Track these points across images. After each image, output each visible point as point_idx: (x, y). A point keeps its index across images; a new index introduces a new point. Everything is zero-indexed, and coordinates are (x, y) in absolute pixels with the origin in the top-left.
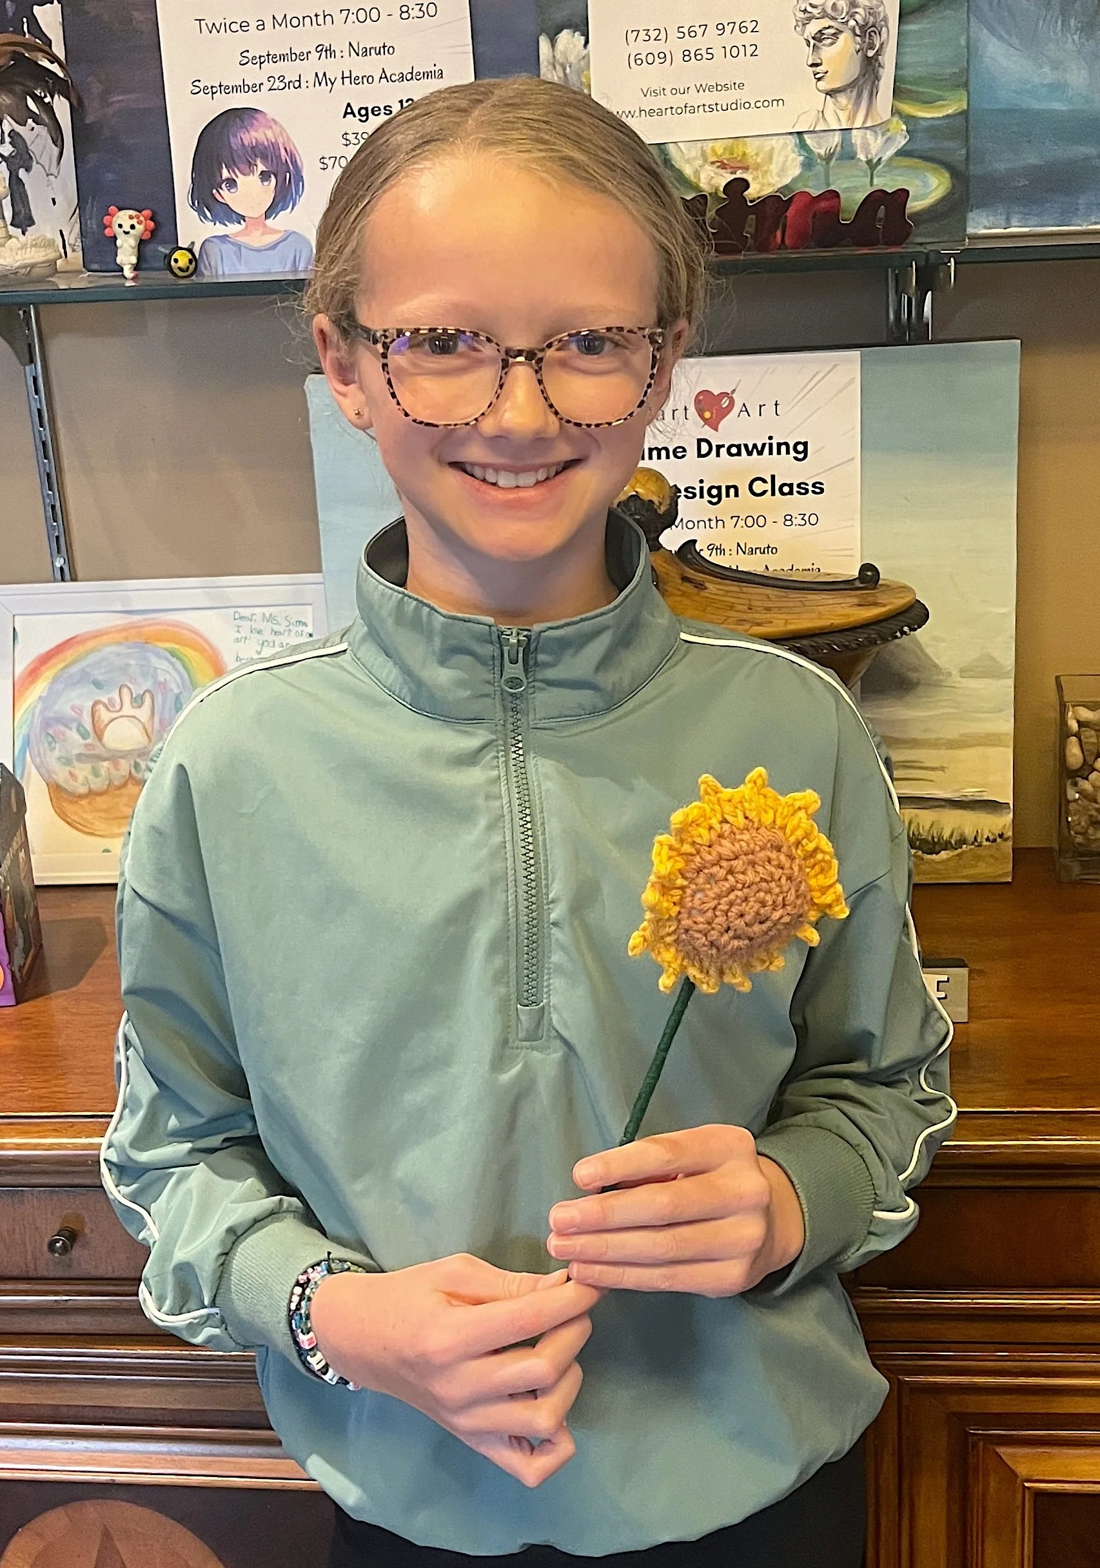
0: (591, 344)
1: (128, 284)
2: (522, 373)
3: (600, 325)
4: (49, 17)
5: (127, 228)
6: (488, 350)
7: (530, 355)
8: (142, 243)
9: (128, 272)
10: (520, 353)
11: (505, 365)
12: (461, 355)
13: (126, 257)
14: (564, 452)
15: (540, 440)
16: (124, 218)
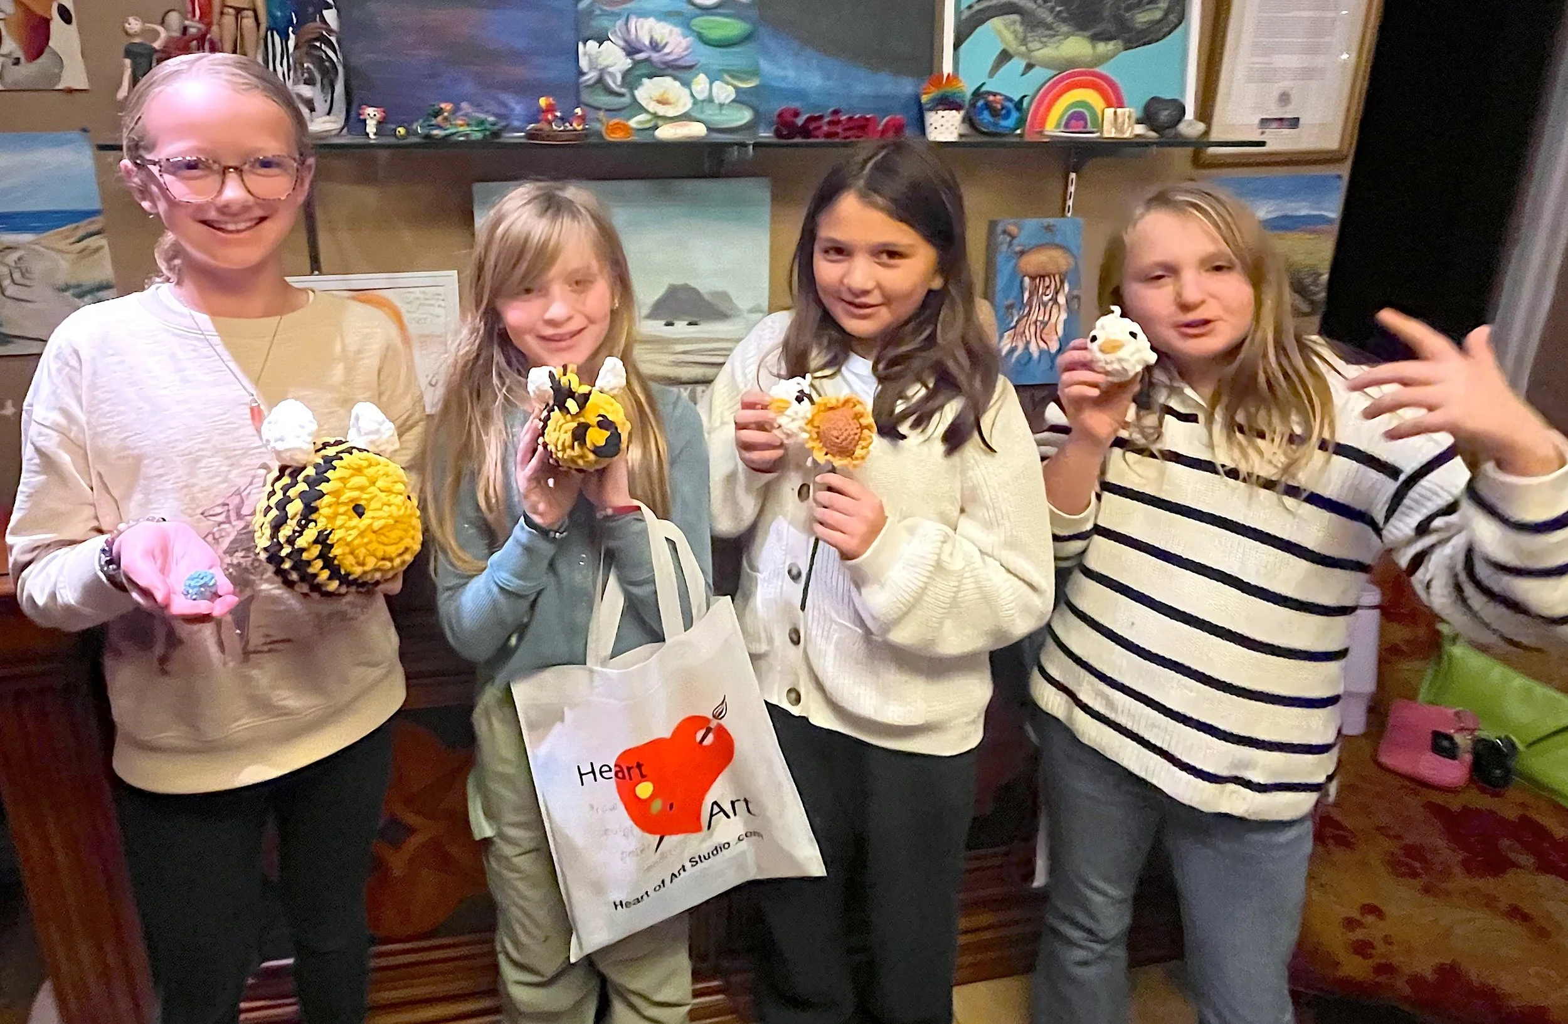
0: (266, 164)
1: (372, 142)
2: (232, 176)
3: (269, 155)
4: (330, 15)
5: (372, 115)
6: (216, 167)
7: (236, 168)
8: (379, 123)
9: (372, 136)
10: (230, 167)
11: (224, 173)
12: (201, 169)
13: (371, 128)
14: (258, 213)
15: (246, 208)
16: (370, 111)
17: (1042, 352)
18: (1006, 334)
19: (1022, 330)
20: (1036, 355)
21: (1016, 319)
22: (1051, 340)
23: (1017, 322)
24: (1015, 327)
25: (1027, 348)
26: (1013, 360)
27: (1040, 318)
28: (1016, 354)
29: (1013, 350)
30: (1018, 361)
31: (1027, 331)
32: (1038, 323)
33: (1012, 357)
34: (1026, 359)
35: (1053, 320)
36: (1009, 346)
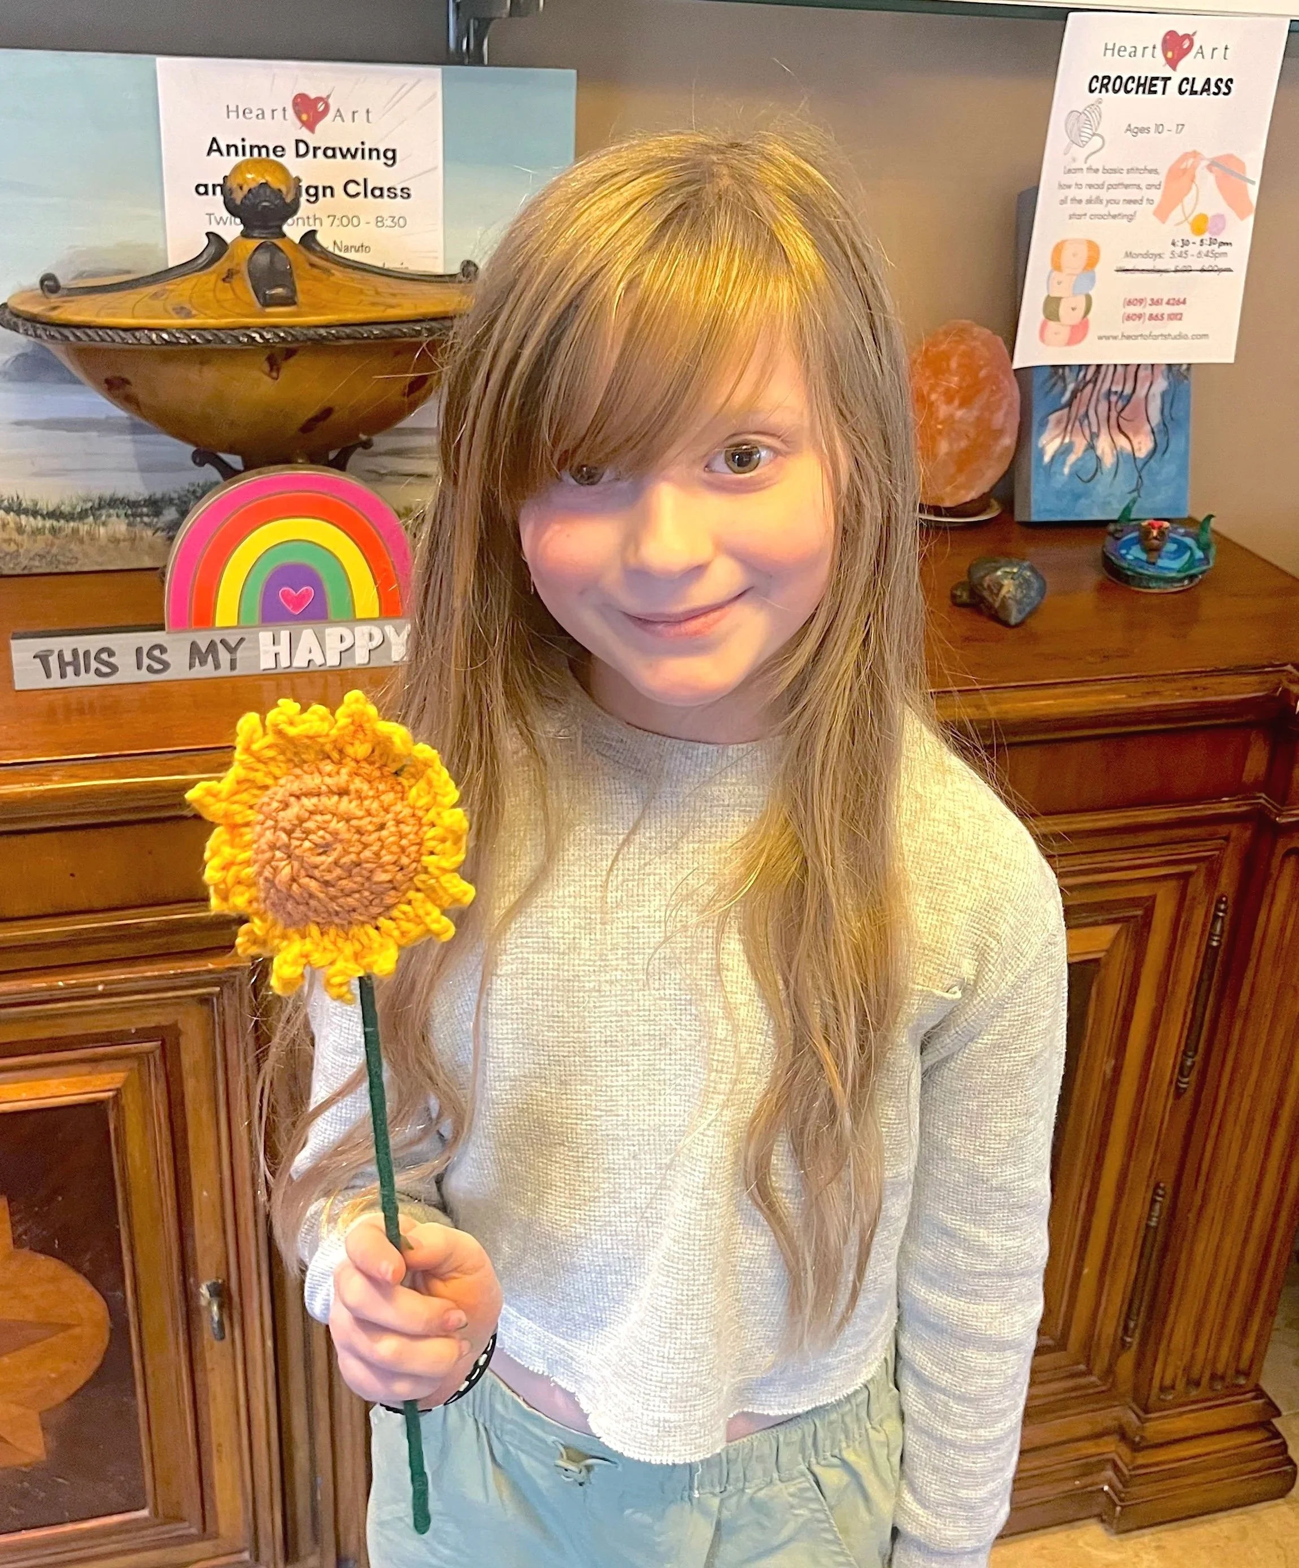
17: (1119, 455)
18: (1053, 418)
19: (1082, 411)
20: (1108, 461)
21: (1071, 387)
22: (1137, 433)
23: (1074, 395)
24: (1069, 404)
25: (1091, 447)
26: (1066, 470)
27: (1117, 388)
28: (1072, 458)
29: (1065, 451)
30: (1075, 474)
31: (1091, 413)
32: (1114, 398)
33: (1064, 463)
34: (1092, 465)
35: (1141, 392)
36: (1057, 442)
